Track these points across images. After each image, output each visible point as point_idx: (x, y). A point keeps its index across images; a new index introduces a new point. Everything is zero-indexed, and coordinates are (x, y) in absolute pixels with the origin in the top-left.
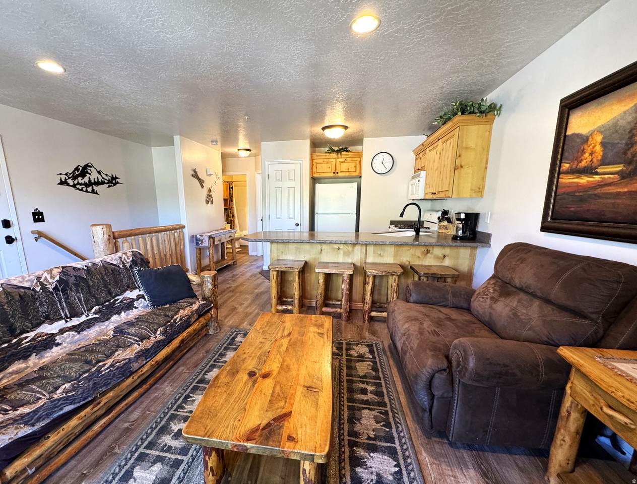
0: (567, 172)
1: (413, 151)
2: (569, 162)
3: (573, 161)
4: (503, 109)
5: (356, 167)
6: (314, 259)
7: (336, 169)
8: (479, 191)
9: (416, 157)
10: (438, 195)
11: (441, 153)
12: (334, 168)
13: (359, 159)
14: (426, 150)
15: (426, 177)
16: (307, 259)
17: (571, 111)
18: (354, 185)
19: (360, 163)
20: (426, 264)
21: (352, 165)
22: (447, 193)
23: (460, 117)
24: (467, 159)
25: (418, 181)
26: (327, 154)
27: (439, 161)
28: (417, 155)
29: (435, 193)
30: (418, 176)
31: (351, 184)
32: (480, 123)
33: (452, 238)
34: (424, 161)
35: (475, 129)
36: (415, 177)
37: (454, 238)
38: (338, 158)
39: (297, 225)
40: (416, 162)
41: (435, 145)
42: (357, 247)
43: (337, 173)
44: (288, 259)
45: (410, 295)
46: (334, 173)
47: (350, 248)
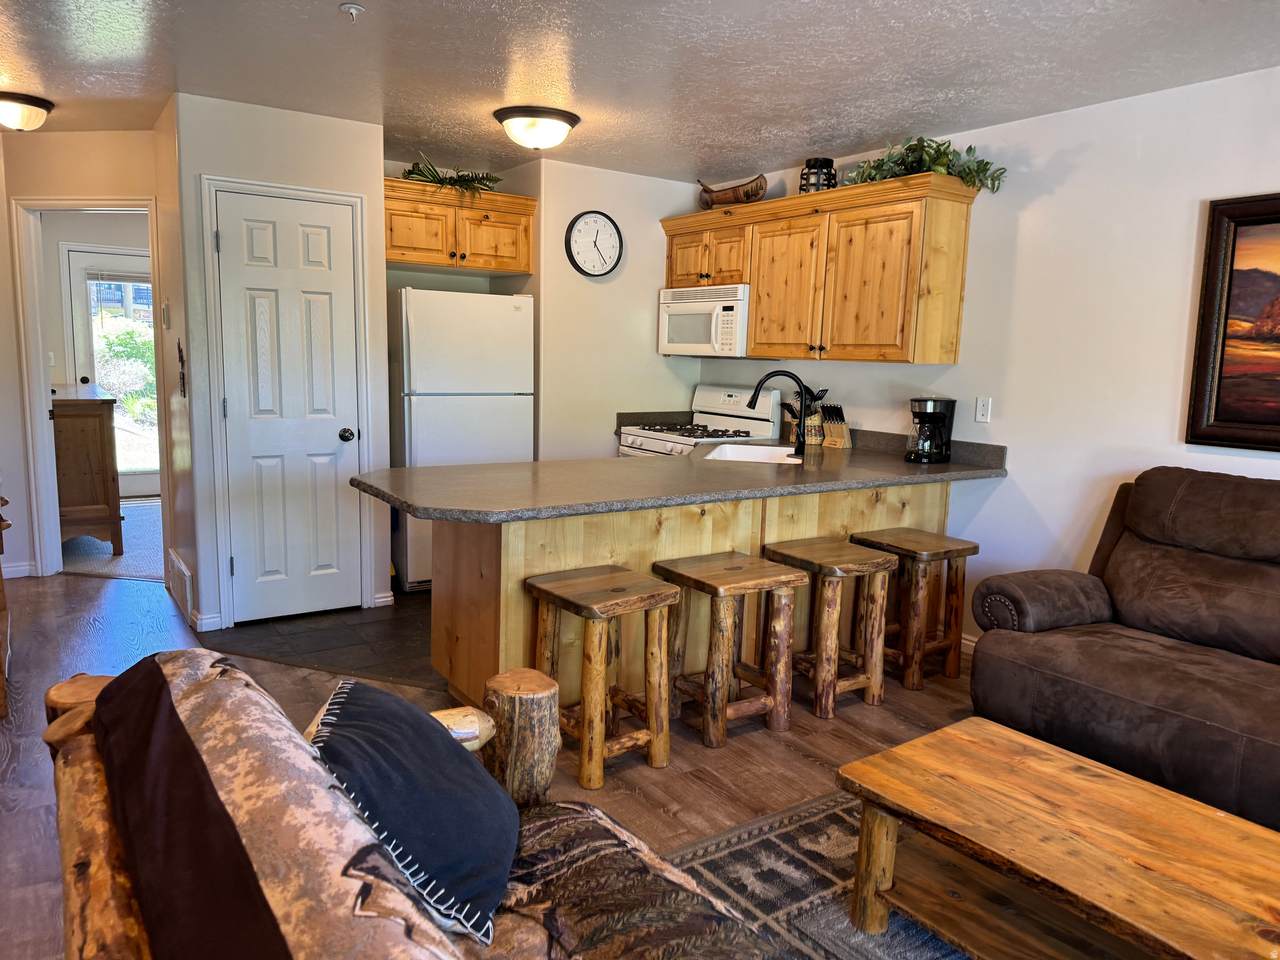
0: (1247, 337)
1: (661, 221)
2: (1251, 319)
3: (1259, 317)
4: (1007, 179)
5: (515, 243)
6: (642, 555)
7: (456, 242)
8: (952, 348)
9: (671, 237)
10: (837, 352)
11: (836, 250)
12: (451, 239)
13: (523, 220)
14: (742, 228)
15: (756, 300)
16: (619, 560)
17: (1240, 229)
18: (524, 301)
19: (528, 235)
20: (876, 528)
21: (505, 235)
22: (893, 352)
23: (937, 177)
24: (938, 275)
25: (726, 309)
26: (430, 188)
27: (832, 266)
28: (678, 233)
29: (822, 348)
30: (717, 296)
31: (516, 299)
32: (954, 197)
33: (908, 460)
34: (728, 256)
35: (947, 209)
36: (695, 297)
37: (913, 459)
38: (461, 207)
39: (345, 436)
40: (678, 253)
41: (793, 222)
42: (745, 504)
43: (463, 257)
44: (562, 568)
45: (1021, 613)
46: (453, 255)
47: (728, 508)
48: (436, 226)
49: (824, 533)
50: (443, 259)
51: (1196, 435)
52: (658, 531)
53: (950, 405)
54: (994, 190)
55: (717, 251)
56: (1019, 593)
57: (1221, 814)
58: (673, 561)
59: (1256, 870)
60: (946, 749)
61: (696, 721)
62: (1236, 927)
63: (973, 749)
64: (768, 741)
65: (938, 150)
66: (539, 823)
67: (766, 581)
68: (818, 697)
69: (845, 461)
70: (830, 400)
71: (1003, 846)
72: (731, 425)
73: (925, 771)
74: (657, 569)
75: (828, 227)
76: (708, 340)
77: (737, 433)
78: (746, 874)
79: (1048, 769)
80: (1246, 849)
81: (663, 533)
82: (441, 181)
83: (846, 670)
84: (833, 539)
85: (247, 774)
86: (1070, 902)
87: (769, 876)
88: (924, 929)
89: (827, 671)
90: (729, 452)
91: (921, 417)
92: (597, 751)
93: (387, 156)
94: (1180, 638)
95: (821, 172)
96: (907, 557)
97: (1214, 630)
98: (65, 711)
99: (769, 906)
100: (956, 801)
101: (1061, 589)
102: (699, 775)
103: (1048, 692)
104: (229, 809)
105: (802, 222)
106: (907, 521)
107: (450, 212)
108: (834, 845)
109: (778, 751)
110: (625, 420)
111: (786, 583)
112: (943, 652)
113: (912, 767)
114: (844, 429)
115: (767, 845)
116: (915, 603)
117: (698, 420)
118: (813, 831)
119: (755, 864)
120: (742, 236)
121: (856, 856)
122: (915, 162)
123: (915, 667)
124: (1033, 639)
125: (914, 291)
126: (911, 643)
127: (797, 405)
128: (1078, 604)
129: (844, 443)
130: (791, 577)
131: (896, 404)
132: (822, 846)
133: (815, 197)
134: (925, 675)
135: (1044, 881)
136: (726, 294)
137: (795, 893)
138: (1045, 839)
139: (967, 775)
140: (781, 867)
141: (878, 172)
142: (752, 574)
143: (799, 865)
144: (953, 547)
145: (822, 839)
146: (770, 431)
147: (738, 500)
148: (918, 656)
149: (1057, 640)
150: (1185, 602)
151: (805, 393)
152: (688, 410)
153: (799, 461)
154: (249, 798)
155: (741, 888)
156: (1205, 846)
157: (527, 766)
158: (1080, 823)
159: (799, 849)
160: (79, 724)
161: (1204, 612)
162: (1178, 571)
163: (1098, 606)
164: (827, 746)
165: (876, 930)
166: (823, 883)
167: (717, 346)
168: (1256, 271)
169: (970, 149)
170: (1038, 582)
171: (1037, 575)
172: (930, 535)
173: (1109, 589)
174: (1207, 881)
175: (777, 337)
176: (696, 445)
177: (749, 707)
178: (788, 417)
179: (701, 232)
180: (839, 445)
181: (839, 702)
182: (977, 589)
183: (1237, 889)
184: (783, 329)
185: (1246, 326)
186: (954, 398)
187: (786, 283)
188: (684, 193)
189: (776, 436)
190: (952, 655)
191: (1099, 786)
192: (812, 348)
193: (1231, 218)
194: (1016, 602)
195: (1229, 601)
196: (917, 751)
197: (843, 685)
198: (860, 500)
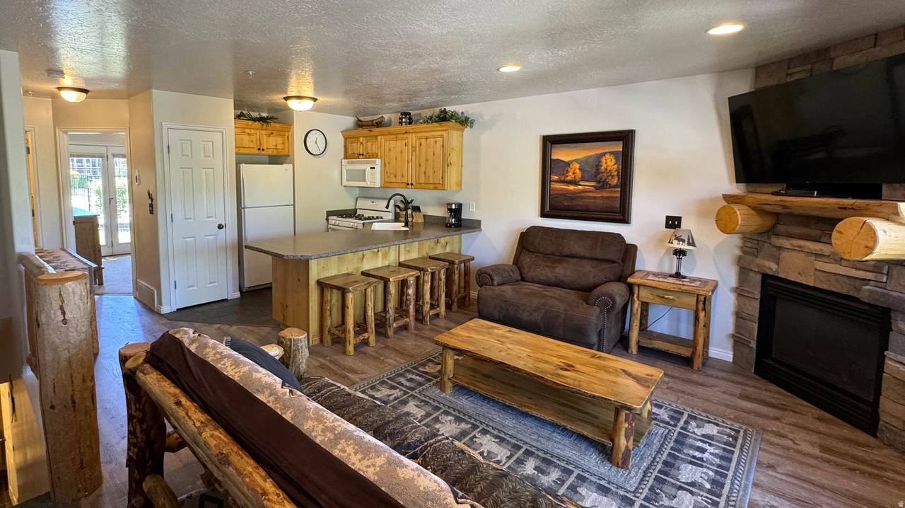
0: (557, 181)
1: (342, 132)
2: (557, 175)
3: (560, 175)
5: (283, 143)
6: (357, 269)
7: (260, 144)
8: (459, 184)
9: (346, 139)
10: (419, 186)
11: (416, 148)
12: (258, 142)
13: (287, 134)
14: (376, 137)
15: (384, 165)
16: (350, 271)
17: (553, 145)
18: (289, 167)
19: (289, 140)
20: (438, 253)
21: (280, 140)
22: (439, 186)
23: (452, 123)
24: (454, 158)
25: (371, 168)
26: (250, 122)
27: (414, 153)
28: (348, 138)
29: (412, 184)
30: (368, 163)
31: (285, 166)
32: (458, 130)
33: (447, 226)
34: (371, 147)
35: (455, 134)
36: (358, 163)
37: (449, 226)
38: (262, 130)
39: (220, 227)
40: (349, 145)
41: (398, 136)
42: (391, 247)
43: (263, 150)
44: (330, 275)
45: (492, 280)
46: (259, 149)
47: (387, 249)
48: (253, 138)
49: (420, 256)
50: (256, 151)
51: (544, 214)
52: (363, 259)
53: (460, 205)
54: (471, 127)
55: (366, 145)
56: (491, 273)
57: (552, 340)
58: (368, 270)
59: (560, 354)
60: (467, 329)
61: (382, 330)
62: (554, 368)
63: (476, 328)
64: (409, 334)
65: (452, 114)
66: (306, 384)
67: (406, 275)
68: (424, 317)
69: (422, 227)
70: (414, 204)
71: (487, 354)
72: (375, 214)
73: (462, 336)
74: (363, 273)
75: (412, 138)
76: (364, 180)
77: (377, 218)
78: (402, 380)
79: (500, 332)
80: (559, 349)
81: (364, 260)
82: (254, 120)
83: (432, 307)
84: (423, 258)
85: (231, 366)
86: (509, 368)
87: (410, 380)
88: (466, 388)
89: (427, 307)
90: (377, 226)
91: (451, 210)
92: (352, 341)
93: (235, 109)
94: (543, 284)
95: (407, 117)
96: (452, 263)
97: (553, 280)
98: (131, 357)
99: (412, 389)
100: (473, 344)
101: (505, 271)
102: (387, 347)
103: (503, 305)
104: (230, 377)
105: (402, 136)
106: (448, 250)
107: (258, 132)
108: (432, 369)
109: (412, 337)
110: (330, 214)
111: (412, 275)
112: (464, 298)
113: (458, 335)
114: (421, 215)
115: (408, 371)
116: (454, 281)
117: (359, 212)
118: (423, 365)
119: (405, 377)
120: (377, 139)
121: (440, 371)
122: (443, 117)
123: (455, 304)
124: (497, 288)
125: (446, 164)
126: (454, 295)
127: (402, 206)
128: (510, 275)
129: (421, 220)
130: (414, 273)
131: (440, 205)
132: (427, 369)
133: (405, 127)
134: (459, 307)
135: (501, 362)
136: (372, 162)
137: (420, 384)
138: (500, 351)
139: (475, 336)
140: (414, 377)
141: (430, 120)
142: (399, 273)
143: (420, 376)
144: (465, 258)
145: (427, 367)
146: (391, 216)
147: (389, 246)
148: (456, 299)
149: (505, 288)
150: (544, 272)
151: (406, 203)
152: (354, 208)
153: (407, 229)
154: (236, 373)
155: (402, 385)
156: (546, 349)
157: (297, 364)
158: (510, 346)
159: (419, 371)
160: (141, 360)
161: (550, 275)
162: (541, 262)
163: (516, 275)
164: (427, 333)
165: (449, 391)
166: (430, 380)
167: (369, 183)
168: (558, 159)
169: (462, 113)
170: (496, 268)
171: (495, 266)
172: (456, 254)
173: (519, 269)
174: (547, 358)
175: (393, 179)
176: (363, 224)
177: (401, 323)
178: (398, 210)
179: (359, 137)
180: (420, 221)
181: (431, 319)
182: (477, 273)
183: (555, 359)
184: (396, 176)
185: (556, 178)
186: (461, 202)
187: (396, 159)
188: (349, 121)
189: (393, 218)
190: (467, 299)
191: (516, 335)
192: (408, 184)
193: (550, 142)
194: (491, 276)
195: (557, 270)
196: (458, 330)
197: (432, 312)
198: (432, 243)
